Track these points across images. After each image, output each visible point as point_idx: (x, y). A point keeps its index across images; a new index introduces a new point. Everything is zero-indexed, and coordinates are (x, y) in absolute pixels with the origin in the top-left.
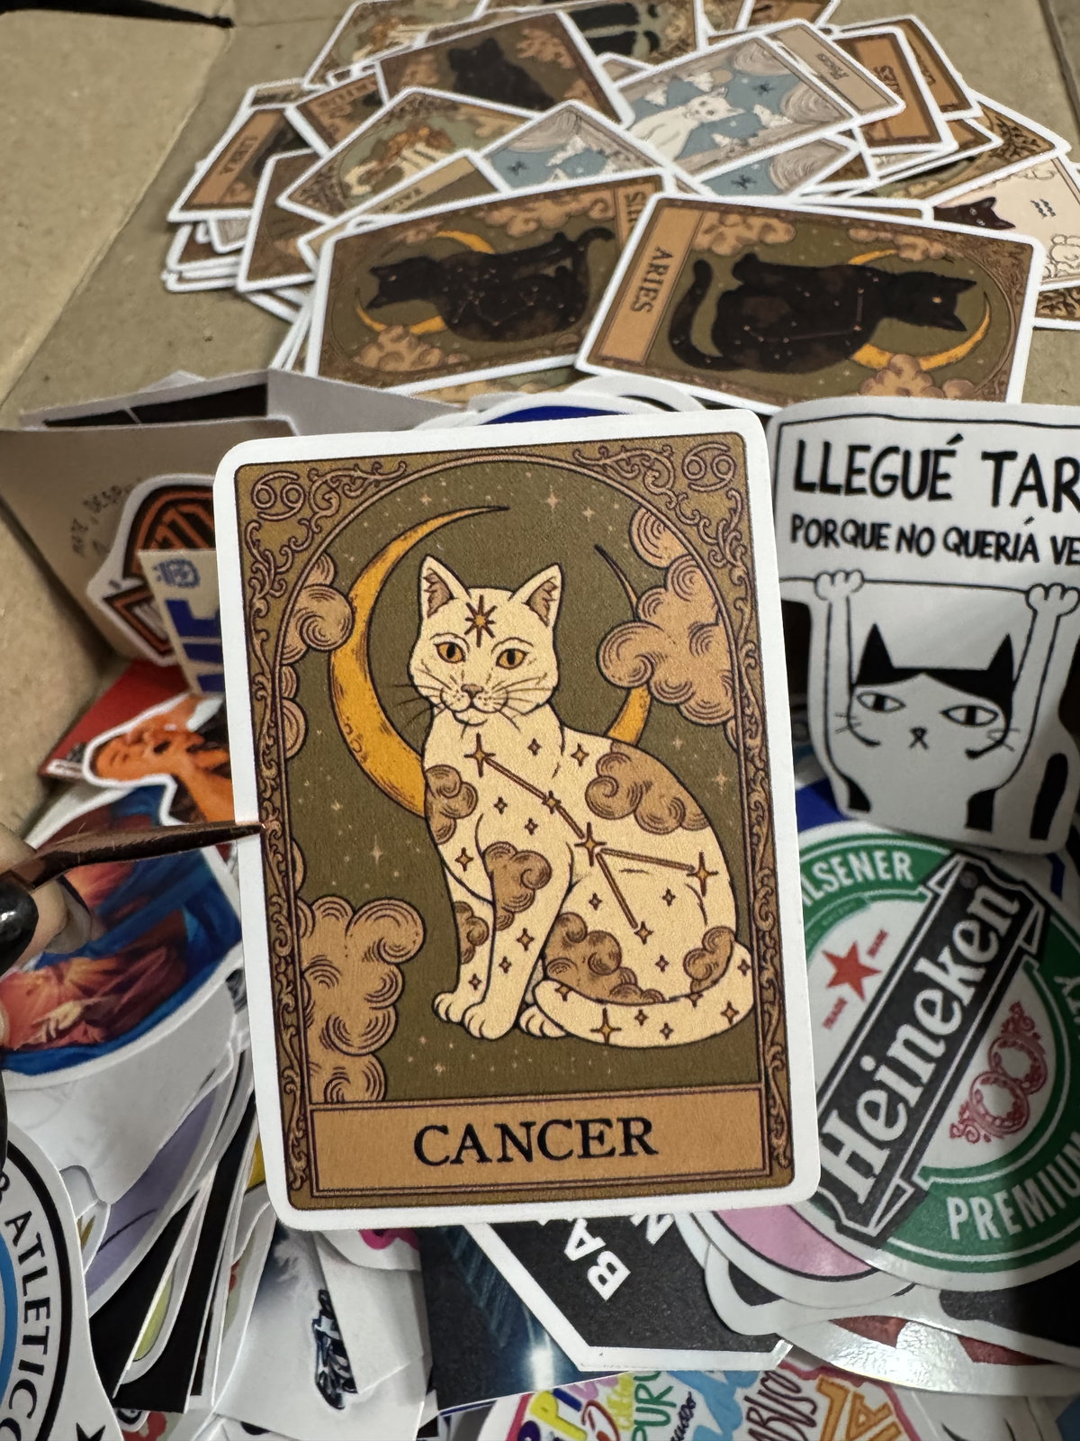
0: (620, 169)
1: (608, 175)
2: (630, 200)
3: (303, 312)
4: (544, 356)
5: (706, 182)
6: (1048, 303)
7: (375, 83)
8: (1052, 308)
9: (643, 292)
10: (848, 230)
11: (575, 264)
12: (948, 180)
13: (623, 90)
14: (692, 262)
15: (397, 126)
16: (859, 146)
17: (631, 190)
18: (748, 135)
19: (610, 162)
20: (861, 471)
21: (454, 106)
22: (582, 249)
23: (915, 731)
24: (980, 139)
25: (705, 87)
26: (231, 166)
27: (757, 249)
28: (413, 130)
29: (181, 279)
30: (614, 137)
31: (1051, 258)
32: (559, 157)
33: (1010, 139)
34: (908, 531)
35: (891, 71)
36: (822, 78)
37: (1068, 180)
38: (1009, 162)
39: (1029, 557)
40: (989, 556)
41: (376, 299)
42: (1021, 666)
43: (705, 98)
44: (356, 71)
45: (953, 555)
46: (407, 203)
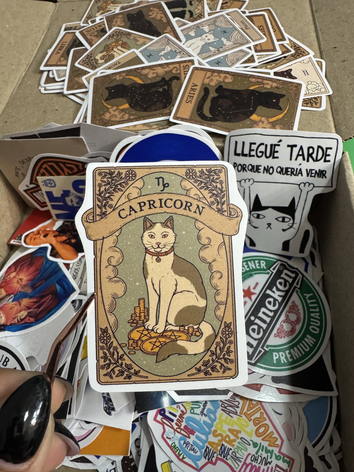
0: (182, 57)
1: (177, 59)
2: (184, 68)
3: (85, 101)
4: (160, 117)
5: (207, 63)
6: (306, 102)
7: (104, 24)
8: (307, 104)
9: (189, 97)
10: (249, 78)
11: (168, 88)
12: (278, 64)
13: (182, 31)
14: (204, 87)
15: (112, 40)
16: (252, 52)
17: (185, 64)
18: (220, 48)
19: (178, 55)
20: (253, 150)
21: (130, 34)
22: (170, 83)
23: (268, 224)
24: (288, 51)
25: (207, 31)
26: (59, 51)
27: (222, 84)
28: (117, 41)
29: (45, 90)
30: (180, 47)
31: (307, 88)
32: (162, 53)
33: (297, 51)
34: (266, 168)
35: (263, 27)
36: (242, 29)
37: (313, 64)
38: (296, 58)
39: (300, 175)
40: (289, 174)
41: (108, 97)
42: (297, 206)
43: (207, 34)
44: (98, 21)
45: (279, 174)
46: (116, 66)
